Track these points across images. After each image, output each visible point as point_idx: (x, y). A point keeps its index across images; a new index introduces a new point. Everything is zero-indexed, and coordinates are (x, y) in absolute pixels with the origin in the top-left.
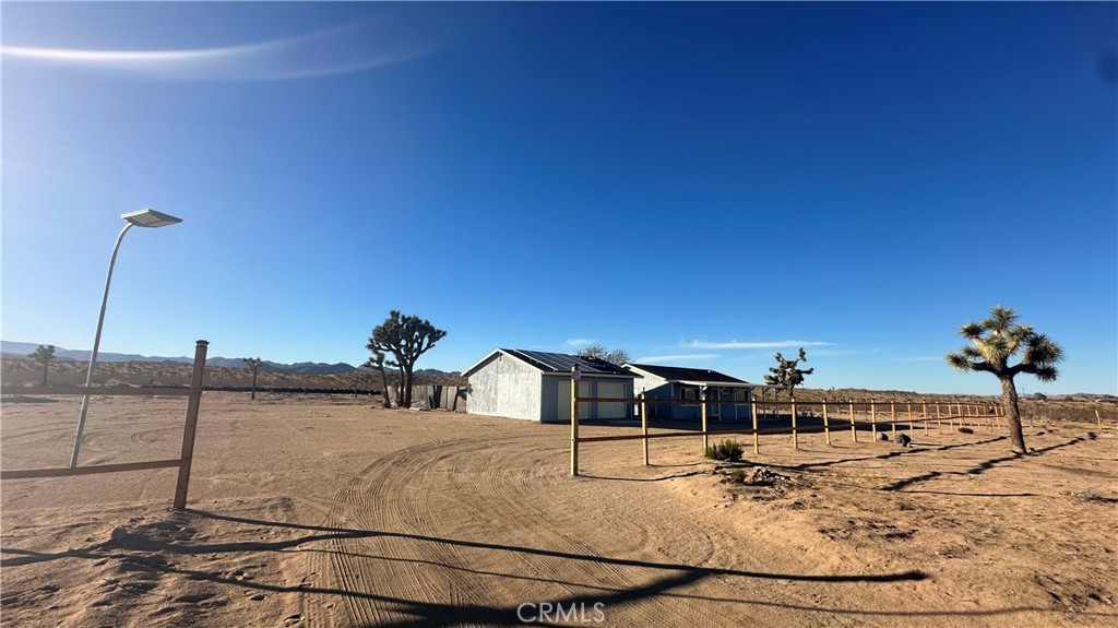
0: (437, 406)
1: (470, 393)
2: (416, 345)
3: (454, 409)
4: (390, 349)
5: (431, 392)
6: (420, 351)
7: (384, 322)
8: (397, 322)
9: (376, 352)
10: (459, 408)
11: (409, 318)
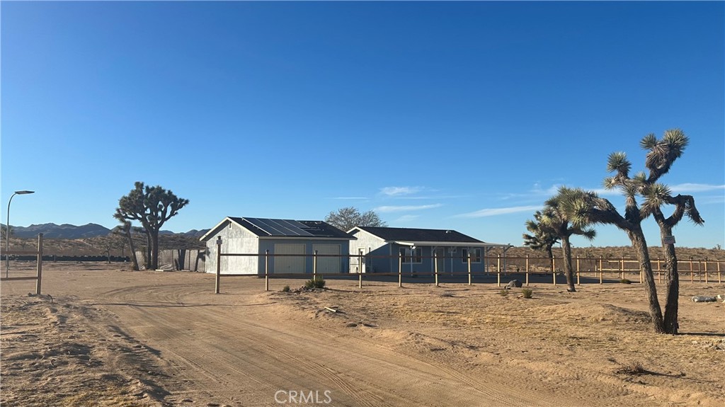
0: (182, 268)
1: (208, 255)
2: (160, 214)
3: (196, 270)
4: (136, 217)
5: (176, 255)
6: (164, 219)
7: (129, 192)
8: (141, 192)
9: (122, 221)
10: (200, 269)
11: (153, 188)
